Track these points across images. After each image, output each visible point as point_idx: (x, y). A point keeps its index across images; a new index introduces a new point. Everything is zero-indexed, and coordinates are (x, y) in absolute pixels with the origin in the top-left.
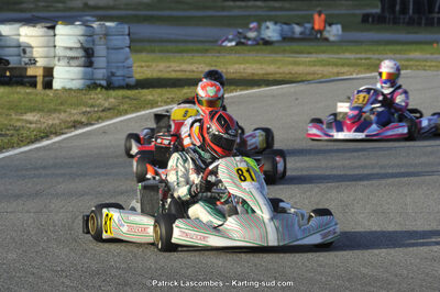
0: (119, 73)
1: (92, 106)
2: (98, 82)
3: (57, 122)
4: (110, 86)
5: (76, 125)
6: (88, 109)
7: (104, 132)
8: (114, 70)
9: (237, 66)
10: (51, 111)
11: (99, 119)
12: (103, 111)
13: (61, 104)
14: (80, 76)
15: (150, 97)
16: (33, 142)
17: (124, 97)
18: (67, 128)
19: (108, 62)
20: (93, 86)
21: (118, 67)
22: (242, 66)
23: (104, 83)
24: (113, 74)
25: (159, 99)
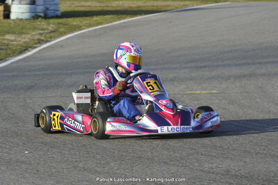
0: (51, 8)
1: (43, 30)
2: (39, 14)
3: (27, 40)
4: (46, 17)
5: (40, 42)
6: (41, 32)
7: (61, 45)
8: (48, 6)
10: (21, 33)
11: (52, 38)
12: (51, 32)
13: (23, 28)
14: (28, 10)
15: (75, 23)
16: (21, 52)
17: (59, 24)
18: (36, 44)
19: (45, 1)
20: (36, 17)
21: (51, 5)
23: (42, 14)
24: (47, 9)
25: (81, 24)
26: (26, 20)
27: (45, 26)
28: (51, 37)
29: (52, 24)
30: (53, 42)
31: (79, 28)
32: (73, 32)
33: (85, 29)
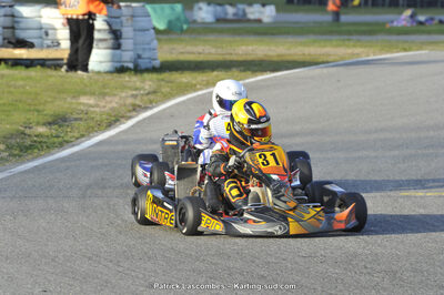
0: (146, 55)
1: (136, 89)
2: (126, 65)
3: (114, 105)
4: (137, 70)
5: (136, 109)
6: (134, 92)
7: (170, 115)
8: (140, 53)
9: (244, 48)
10: (103, 95)
12: (148, 94)
13: (104, 87)
14: (109, 58)
15: (184, 80)
16: (110, 125)
17: (159, 80)
18: (130, 111)
19: (135, 44)
20: (121, 69)
21: (144, 49)
22: (250, 48)
23: (131, 65)
24: (139, 57)
25: (194, 82)
26: (107, 72)
27: (138, 84)
28: (151, 102)
29: (148, 82)
30: (156, 110)
31: (193, 88)
32: (184, 94)
33: (201, 89)
